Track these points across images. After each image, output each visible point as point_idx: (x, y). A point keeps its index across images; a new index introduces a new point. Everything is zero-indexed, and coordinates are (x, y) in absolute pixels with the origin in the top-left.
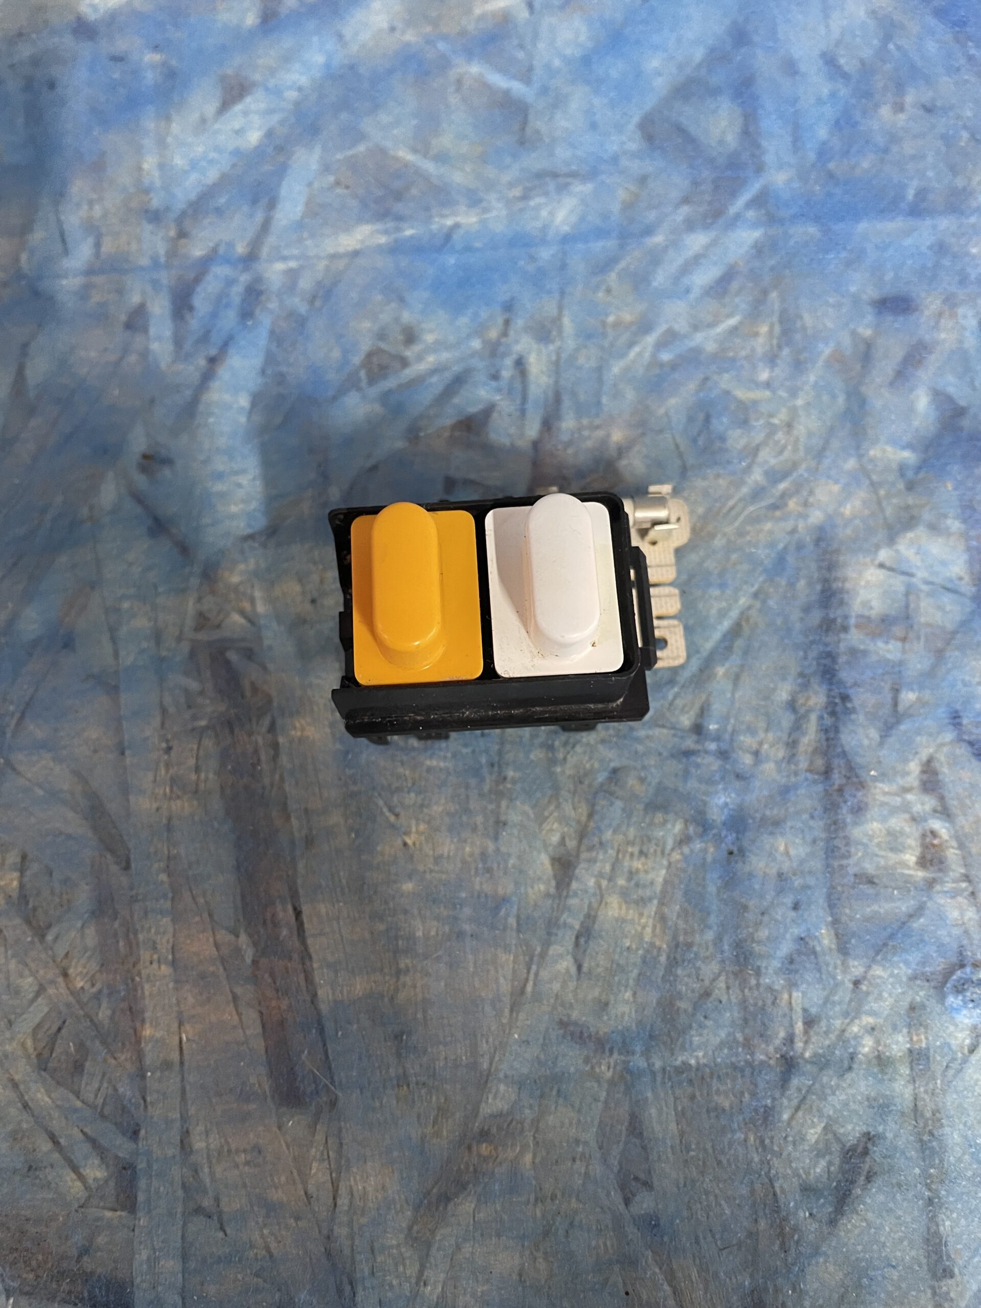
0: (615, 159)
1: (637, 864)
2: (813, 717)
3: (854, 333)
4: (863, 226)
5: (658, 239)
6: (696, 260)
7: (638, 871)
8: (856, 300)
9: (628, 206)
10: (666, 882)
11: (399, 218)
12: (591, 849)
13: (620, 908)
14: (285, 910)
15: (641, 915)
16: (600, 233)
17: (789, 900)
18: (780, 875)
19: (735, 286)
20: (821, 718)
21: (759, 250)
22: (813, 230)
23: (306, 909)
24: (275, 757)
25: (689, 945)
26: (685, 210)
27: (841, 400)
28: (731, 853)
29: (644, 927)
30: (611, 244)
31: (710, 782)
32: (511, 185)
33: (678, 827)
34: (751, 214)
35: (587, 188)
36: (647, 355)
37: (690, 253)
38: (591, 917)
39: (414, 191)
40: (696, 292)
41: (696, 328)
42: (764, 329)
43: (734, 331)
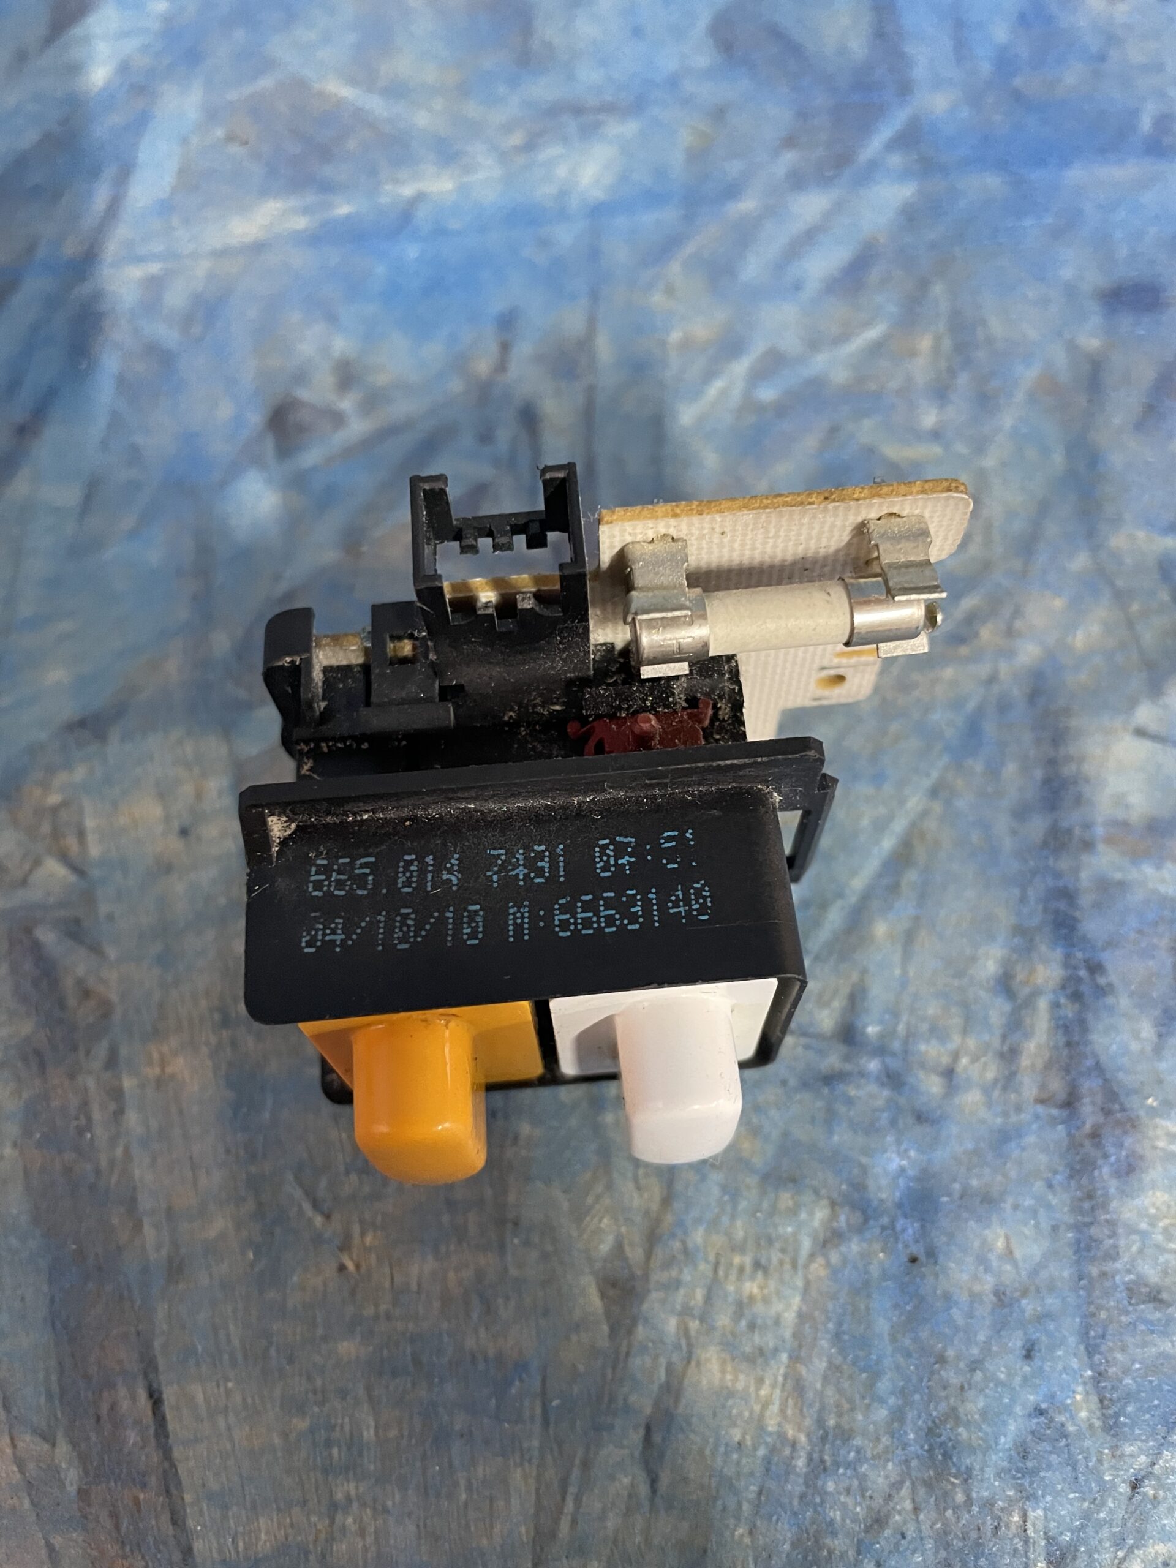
0: (673, 82)
1: (751, 1287)
2: (1043, 1004)
3: (1072, 347)
4: (1075, 174)
5: (747, 205)
6: (810, 237)
7: (752, 1298)
8: (1071, 291)
9: (698, 155)
10: (801, 1317)
11: (327, 187)
12: (667, 1265)
13: (723, 1372)
14: (134, 1398)
15: (760, 1381)
16: (653, 198)
17: (1016, 1342)
18: (999, 1294)
19: (874, 275)
20: (1056, 1005)
21: (910, 216)
22: (993, 182)
23: (169, 1394)
24: (119, 1113)
25: (845, 1435)
26: (789, 157)
27: (1058, 458)
28: (914, 1260)
29: (765, 1406)
30: (669, 215)
31: (871, 1129)
32: (508, 128)
33: (821, 1214)
34: (895, 160)
35: (629, 128)
36: (736, 394)
37: (797, 226)
38: (672, 1389)
39: (351, 144)
40: (812, 286)
41: (814, 344)
42: (925, 343)
43: (876, 349)
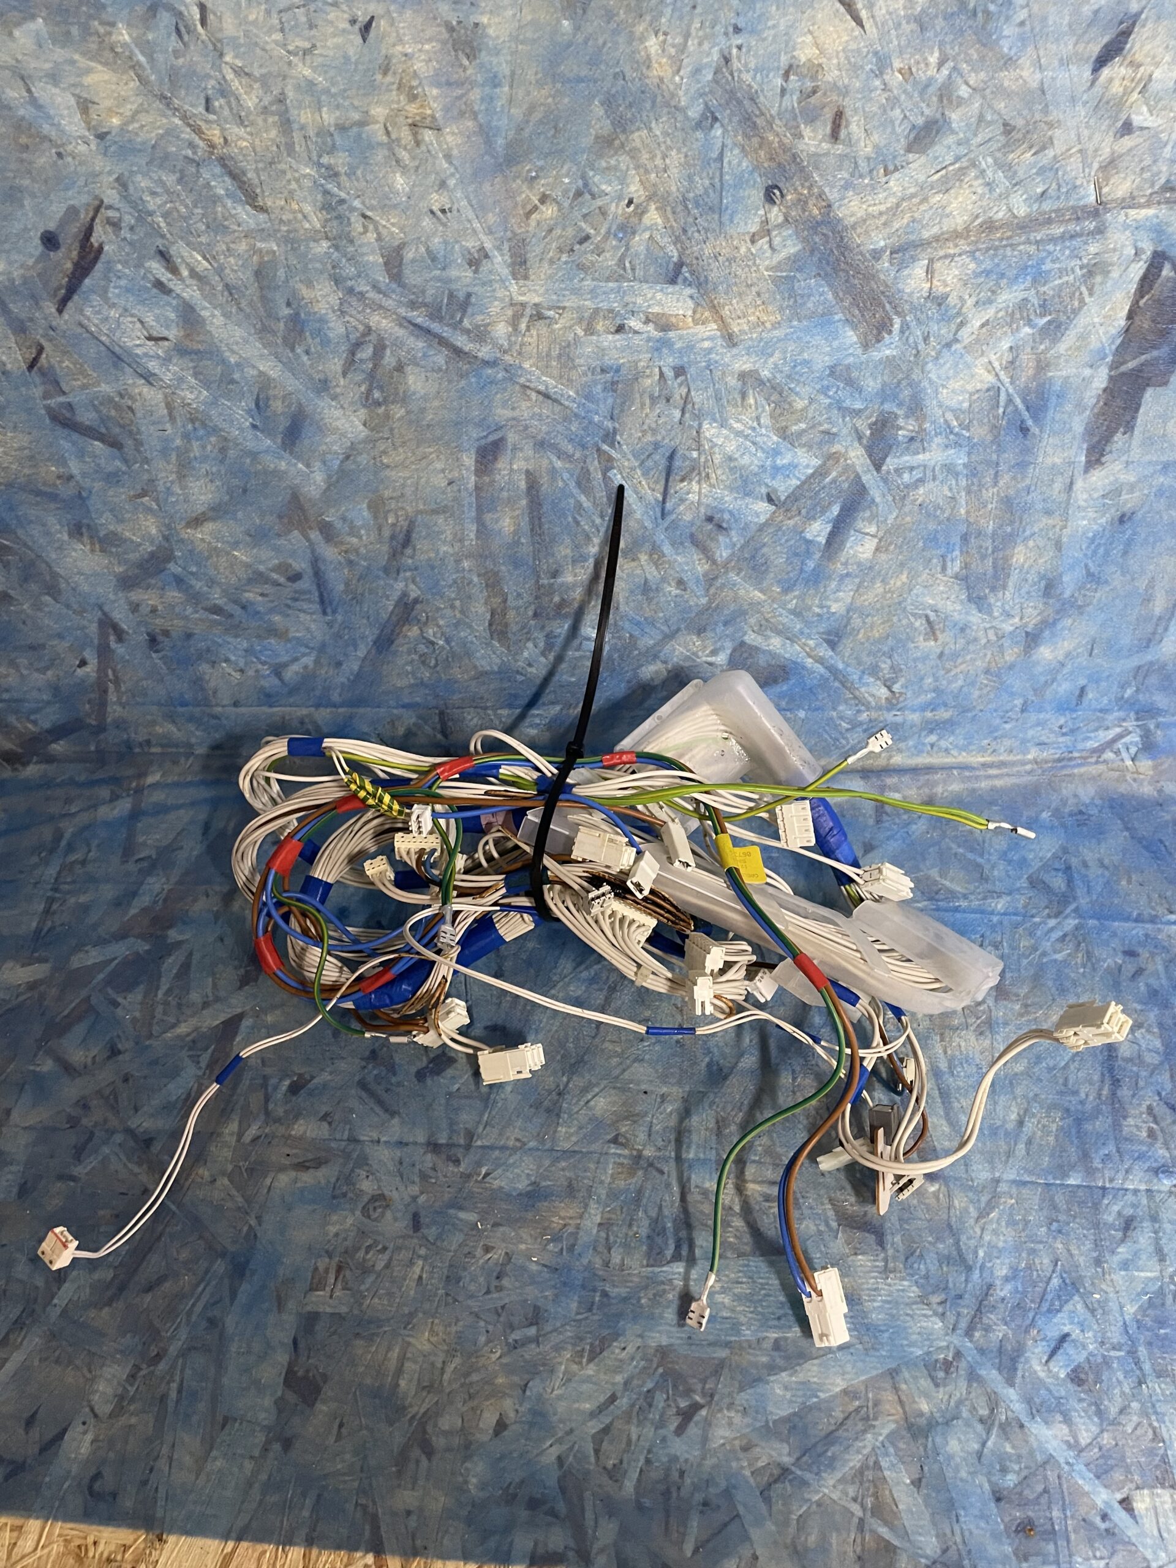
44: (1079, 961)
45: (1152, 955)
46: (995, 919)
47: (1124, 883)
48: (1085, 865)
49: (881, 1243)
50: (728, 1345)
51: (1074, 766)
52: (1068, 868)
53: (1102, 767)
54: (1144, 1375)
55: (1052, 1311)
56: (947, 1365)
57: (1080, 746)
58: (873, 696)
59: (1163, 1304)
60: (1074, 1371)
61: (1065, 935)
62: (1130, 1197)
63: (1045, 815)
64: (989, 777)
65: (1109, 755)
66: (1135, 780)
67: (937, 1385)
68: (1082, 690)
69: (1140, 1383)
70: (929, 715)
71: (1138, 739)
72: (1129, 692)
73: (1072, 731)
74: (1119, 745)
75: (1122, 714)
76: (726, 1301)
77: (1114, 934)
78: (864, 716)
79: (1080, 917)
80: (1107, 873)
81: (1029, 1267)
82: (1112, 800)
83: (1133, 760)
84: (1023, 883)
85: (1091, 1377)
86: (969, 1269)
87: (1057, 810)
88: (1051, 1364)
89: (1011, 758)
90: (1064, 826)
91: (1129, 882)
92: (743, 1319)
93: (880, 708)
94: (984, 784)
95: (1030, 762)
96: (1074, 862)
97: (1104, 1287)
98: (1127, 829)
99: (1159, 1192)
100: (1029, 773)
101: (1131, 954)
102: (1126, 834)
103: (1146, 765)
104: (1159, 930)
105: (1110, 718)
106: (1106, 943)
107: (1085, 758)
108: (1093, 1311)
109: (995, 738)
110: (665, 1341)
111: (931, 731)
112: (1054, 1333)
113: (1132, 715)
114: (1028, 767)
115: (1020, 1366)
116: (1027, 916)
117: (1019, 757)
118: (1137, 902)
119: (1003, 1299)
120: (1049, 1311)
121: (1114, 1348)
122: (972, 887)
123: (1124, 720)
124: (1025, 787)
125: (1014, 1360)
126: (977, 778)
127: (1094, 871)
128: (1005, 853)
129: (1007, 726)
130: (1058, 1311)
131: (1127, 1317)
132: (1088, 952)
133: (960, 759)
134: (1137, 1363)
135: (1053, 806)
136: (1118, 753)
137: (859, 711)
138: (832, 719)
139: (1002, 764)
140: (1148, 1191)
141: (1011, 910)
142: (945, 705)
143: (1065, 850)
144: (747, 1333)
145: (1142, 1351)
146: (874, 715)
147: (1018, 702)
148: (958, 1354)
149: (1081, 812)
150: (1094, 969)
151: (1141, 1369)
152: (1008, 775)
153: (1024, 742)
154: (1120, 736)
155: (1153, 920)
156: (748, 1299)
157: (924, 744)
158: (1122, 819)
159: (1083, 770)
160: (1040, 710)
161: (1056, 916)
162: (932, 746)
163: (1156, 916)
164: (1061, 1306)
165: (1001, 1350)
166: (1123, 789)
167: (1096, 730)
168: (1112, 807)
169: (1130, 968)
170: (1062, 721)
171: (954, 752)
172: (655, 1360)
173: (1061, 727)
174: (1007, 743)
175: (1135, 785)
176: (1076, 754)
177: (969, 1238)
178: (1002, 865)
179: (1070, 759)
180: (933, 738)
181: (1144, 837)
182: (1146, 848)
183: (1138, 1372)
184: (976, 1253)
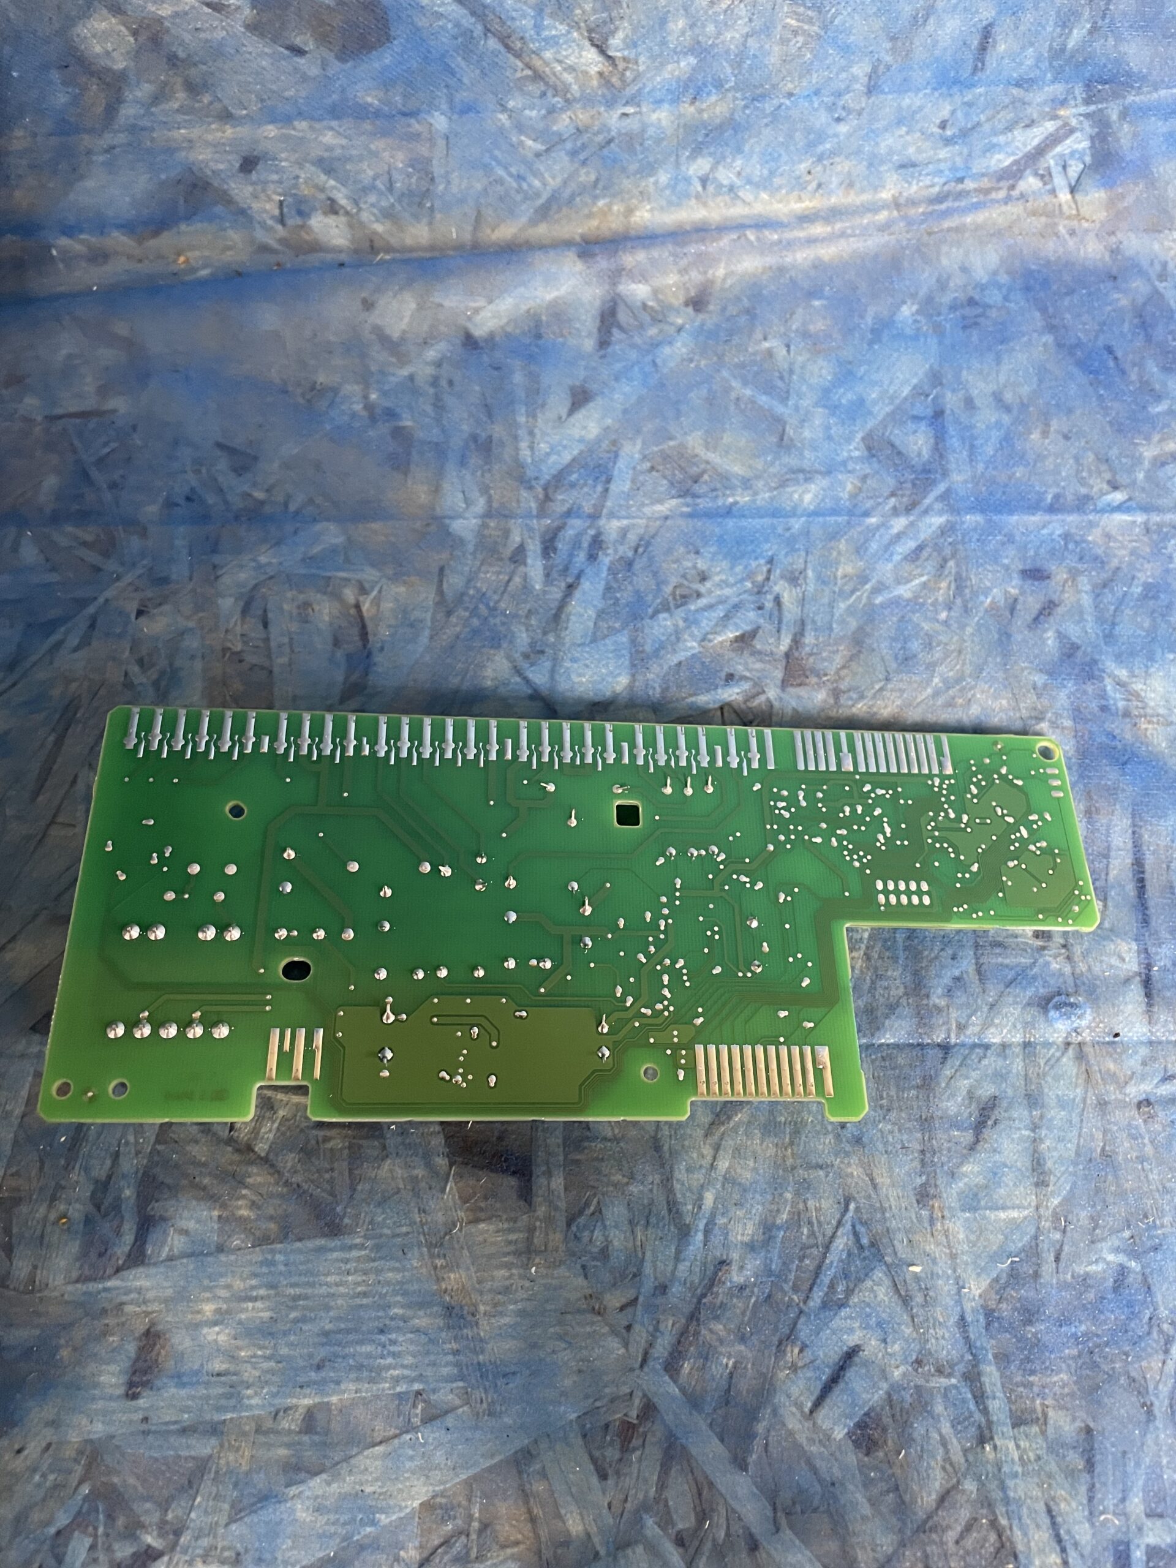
44: (941, 596)
45: (1074, 574)
46: (797, 524)
47: (1035, 436)
48: (969, 403)
49: (526, 1195)
50: (215, 1430)
51: (965, 211)
52: (939, 414)
53: (1015, 209)
54: (990, 1423)
55: (833, 1305)
56: (627, 1432)
57: (978, 166)
58: (571, 69)
59: (1036, 1275)
60: (861, 1425)
61: (920, 548)
62: (991, 1062)
63: (907, 311)
64: (811, 241)
65: (1030, 183)
66: (1072, 233)
67: (603, 1476)
68: (987, 34)
69: (982, 1440)
70: (689, 110)
71: (1086, 144)
72: (1077, 35)
73: (964, 134)
74: (1050, 161)
75: (1058, 89)
76: (222, 1338)
77: (1010, 539)
78: (563, 123)
79: (954, 510)
80: (1006, 419)
81: (797, 1220)
82: (1028, 274)
83: (1073, 190)
84: (854, 449)
85: (891, 1435)
86: (684, 1232)
87: (929, 300)
88: (822, 1413)
89: (854, 199)
90: (938, 330)
91: (1045, 434)
92: (249, 1373)
93: (587, 101)
94: (801, 257)
95: (885, 206)
96: (951, 400)
97: (931, 1247)
98: (1051, 328)
99: (1047, 1045)
100: (884, 228)
101: (1035, 574)
102: (1048, 338)
103: (1095, 197)
104: (1091, 525)
105: (1039, 97)
106: (995, 559)
107: (987, 192)
108: (906, 1301)
109: (820, 159)
110: (98, 1429)
111: (698, 150)
112: (828, 1351)
113: (1079, 91)
114: (883, 216)
115: (760, 1428)
116: (855, 512)
117: (865, 197)
118: (1056, 471)
119: (742, 1288)
120: (825, 1305)
121: (940, 1371)
122: (759, 464)
123: (1063, 103)
124: (876, 257)
125: (752, 1415)
126: (789, 245)
127: (987, 416)
128: (826, 391)
129: (843, 129)
130: (842, 1305)
131: (968, 1306)
132: (958, 578)
133: (758, 208)
134: (980, 1397)
135: (923, 292)
136: (1046, 177)
137: (551, 111)
138: (501, 130)
139: (833, 214)
140: (1026, 1045)
141: (829, 503)
142: (719, 84)
143: (935, 378)
144: (256, 1402)
145: (991, 1374)
146: (583, 117)
147: (861, 70)
148: (649, 1410)
149: (971, 302)
150: (966, 610)
151: (985, 1411)
152: (843, 234)
153: (873, 162)
154: (1053, 140)
155: (1082, 504)
156: (265, 1331)
157: (687, 180)
158: (1043, 310)
159: (981, 217)
160: (905, 86)
161: (908, 510)
162: (704, 181)
163: (1088, 498)
164: (849, 1292)
165: (727, 1397)
166: (1050, 248)
167: (1009, 129)
168: (1027, 289)
169: (1032, 603)
170: (945, 111)
171: (746, 194)
172: (79, 1470)
173: (943, 125)
174: (844, 166)
175: (1071, 243)
176: (969, 185)
177: (689, 1170)
178: (819, 417)
179: (960, 195)
180: (702, 165)
181: (1079, 344)
182: (1081, 364)
183: (978, 1416)
184: (701, 1198)
